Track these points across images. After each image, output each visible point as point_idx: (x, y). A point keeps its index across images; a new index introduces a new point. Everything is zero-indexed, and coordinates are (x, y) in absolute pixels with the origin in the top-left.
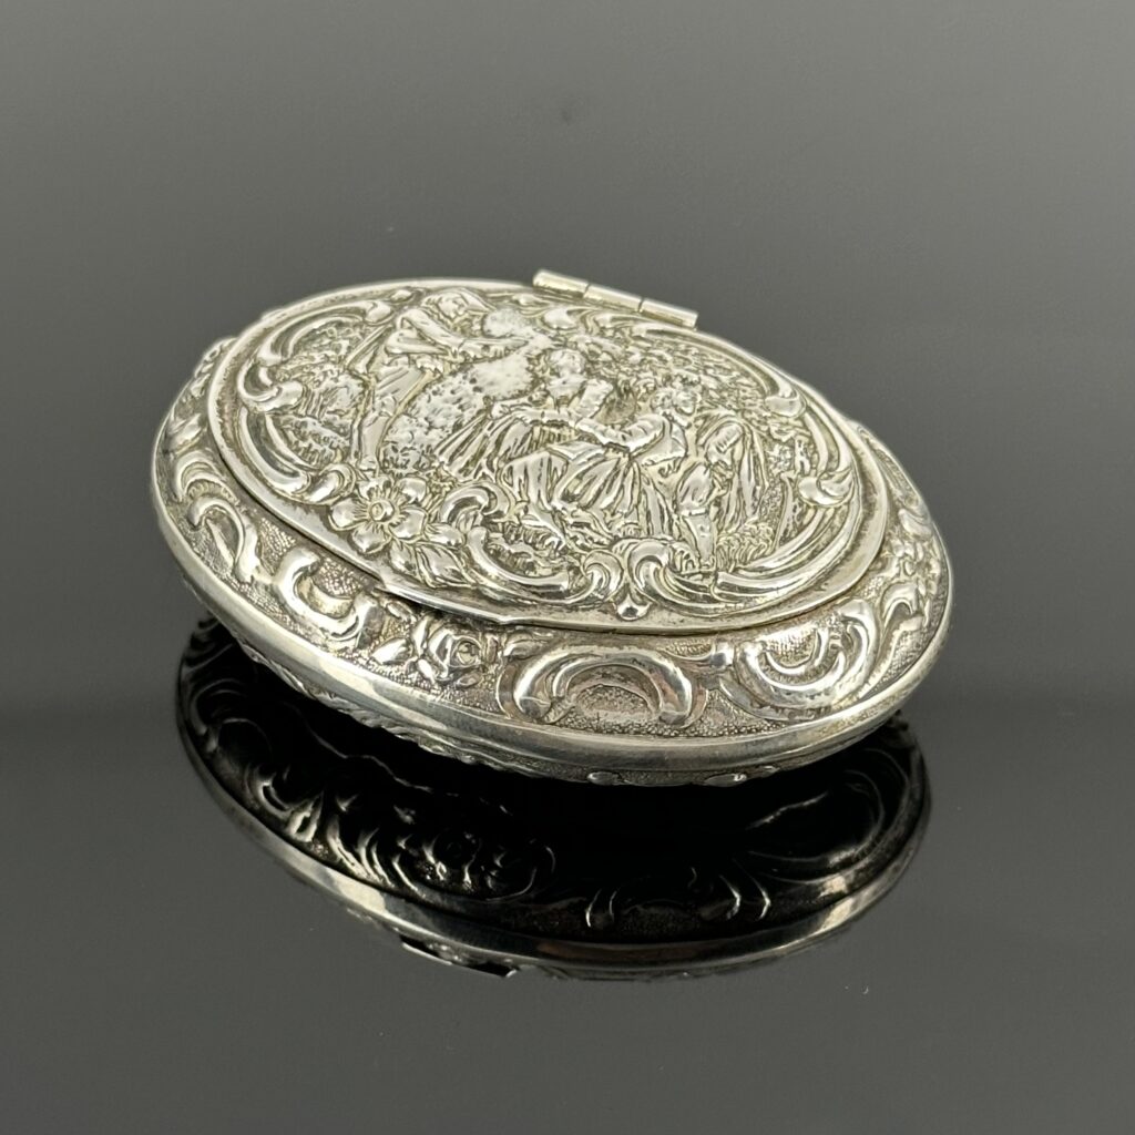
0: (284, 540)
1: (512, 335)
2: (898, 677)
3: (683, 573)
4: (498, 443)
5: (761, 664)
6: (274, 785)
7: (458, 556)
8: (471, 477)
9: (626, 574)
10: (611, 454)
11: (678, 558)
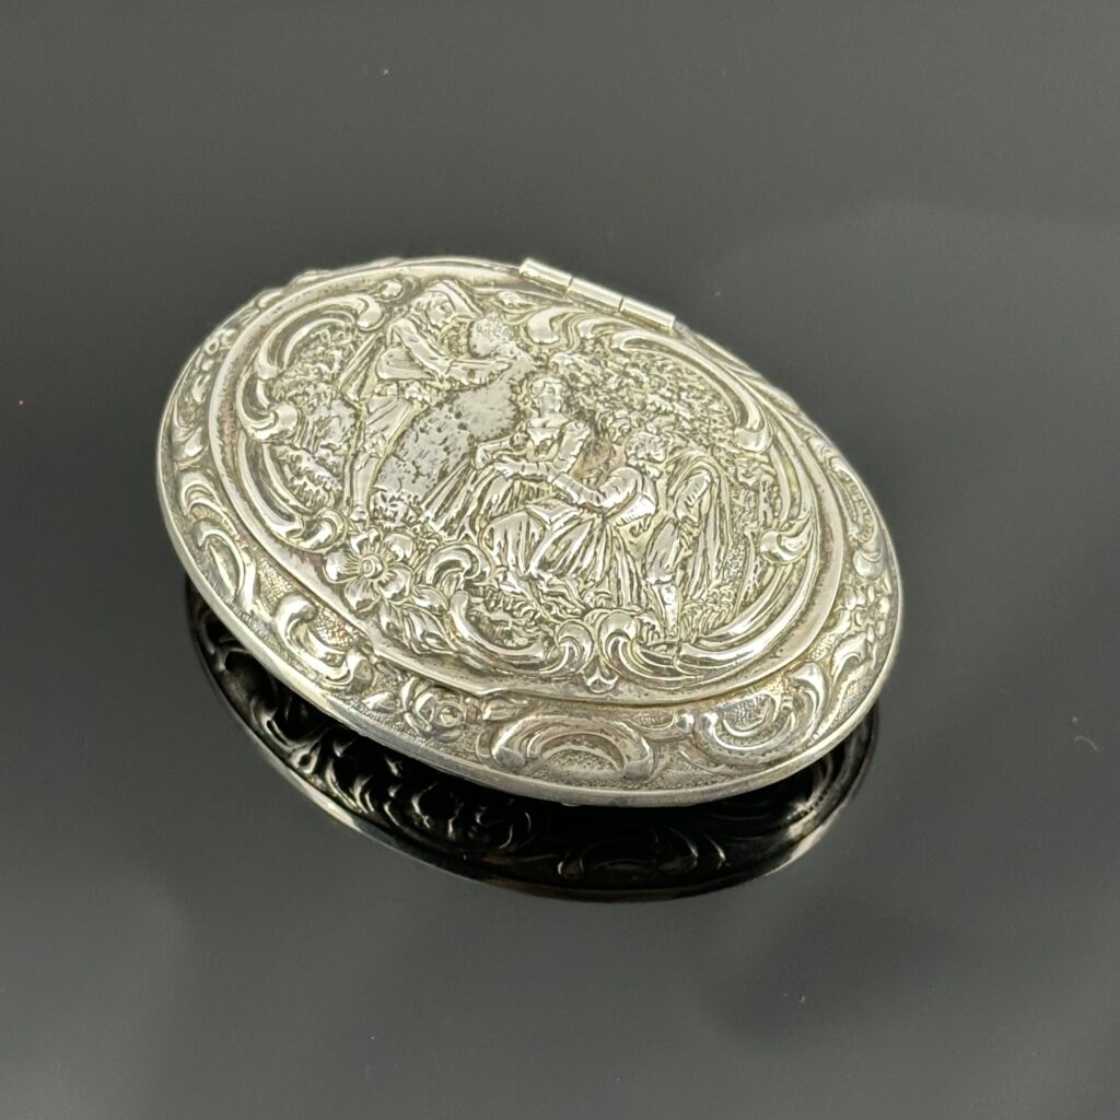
0: (282, 585)
1: (496, 354)
3: (648, 644)
4: (481, 500)
5: (717, 731)
7: (442, 621)
8: (455, 537)
9: (596, 646)
10: (586, 516)
11: (645, 629)
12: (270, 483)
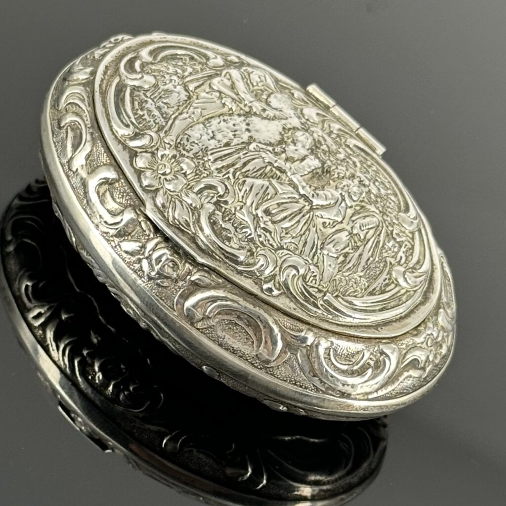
0: (104, 158)
1: (281, 111)
2: (395, 397)
3: (308, 284)
4: (245, 164)
5: (325, 353)
6: (33, 286)
7: (193, 214)
8: (221, 175)
9: (277, 269)
10: (301, 201)
11: (310, 274)
12: (124, 105)
